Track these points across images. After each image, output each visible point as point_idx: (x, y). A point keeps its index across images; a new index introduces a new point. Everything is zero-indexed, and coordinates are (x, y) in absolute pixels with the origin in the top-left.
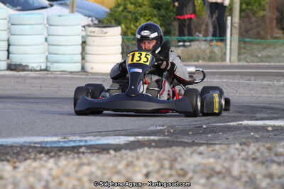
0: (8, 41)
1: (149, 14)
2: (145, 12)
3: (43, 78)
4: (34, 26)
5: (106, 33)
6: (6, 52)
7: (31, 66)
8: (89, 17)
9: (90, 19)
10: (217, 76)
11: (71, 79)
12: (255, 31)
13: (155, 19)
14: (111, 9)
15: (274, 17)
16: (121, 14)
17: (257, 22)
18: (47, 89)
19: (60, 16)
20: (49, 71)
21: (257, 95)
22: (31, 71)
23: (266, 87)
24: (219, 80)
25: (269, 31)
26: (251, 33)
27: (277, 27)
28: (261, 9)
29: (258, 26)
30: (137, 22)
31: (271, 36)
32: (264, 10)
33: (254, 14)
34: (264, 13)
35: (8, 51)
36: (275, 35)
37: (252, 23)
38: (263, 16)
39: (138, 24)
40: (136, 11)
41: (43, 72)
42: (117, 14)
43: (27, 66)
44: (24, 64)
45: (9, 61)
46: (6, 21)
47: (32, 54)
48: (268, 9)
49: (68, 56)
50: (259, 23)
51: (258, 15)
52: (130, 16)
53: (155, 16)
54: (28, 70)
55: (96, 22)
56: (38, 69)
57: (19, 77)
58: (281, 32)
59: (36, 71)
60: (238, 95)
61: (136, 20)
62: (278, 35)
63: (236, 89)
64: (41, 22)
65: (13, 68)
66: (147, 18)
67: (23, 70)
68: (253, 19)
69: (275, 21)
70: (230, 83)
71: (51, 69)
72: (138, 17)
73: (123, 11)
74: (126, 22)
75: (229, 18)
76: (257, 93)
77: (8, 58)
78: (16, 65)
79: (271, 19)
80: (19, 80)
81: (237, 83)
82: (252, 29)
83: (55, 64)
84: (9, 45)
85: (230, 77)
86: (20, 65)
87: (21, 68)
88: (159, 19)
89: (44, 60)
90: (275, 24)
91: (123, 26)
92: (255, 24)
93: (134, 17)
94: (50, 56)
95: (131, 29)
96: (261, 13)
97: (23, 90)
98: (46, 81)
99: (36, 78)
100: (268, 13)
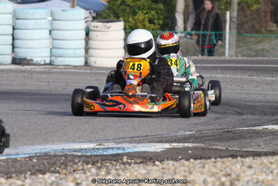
0: (13, 35)
1: (147, 7)
2: (144, 5)
3: (50, 73)
4: (38, 21)
5: (109, 28)
6: (11, 47)
7: (36, 60)
8: (87, 9)
9: (88, 12)
10: (219, 71)
11: (76, 74)
12: (250, 24)
13: (153, 12)
14: (108, 2)
15: (269, 10)
16: (119, 7)
17: (252, 15)
18: (56, 84)
19: (63, 11)
20: (53, 65)
21: (264, 92)
22: (36, 65)
23: (271, 83)
24: (222, 76)
25: (264, 24)
26: (246, 26)
27: (271, 20)
28: (255, 3)
29: (253, 19)
30: (135, 15)
31: (266, 29)
32: (259, 3)
33: (248, 7)
34: (259, 6)
35: (13, 45)
36: (269, 28)
37: (246, 16)
38: (258, 10)
39: (136, 17)
40: (134, 4)
41: (48, 66)
42: (115, 7)
43: (32, 60)
44: (28, 58)
45: (13, 55)
46: (11, 16)
47: (37, 48)
48: (262, 3)
49: (72, 50)
50: (254, 16)
51: (252, 9)
52: (128, 10)
53: (153, 9)
54: (32, 65)
55: (94, 15)
56: (43, 63)
57: (24, 71)
58: (275, 25)
59: (40, 65)
60: (244, 92)
61: (134, 13)
62: (272, 29)
63: (241, 85)
64: (45, 17)
65: (18, 62)
66: (145, 12)
67: (28, 64)
68: (248, 12)
69: (269, 14)
70: (234, 79)
71: (55, 64)
72: (137, 10)
73: (121, 4)
74: (125, 16)
75: (228, 13)
76: (263, 90)
77: (13, 51)
78: (20, 59)
79: (265, 12)
80: (26, 75)
81: (240, 79)
82: (247, 22)
83: (59, 58)
84: (14, 39)
85: (232, 72)
86: (25, 59)
87: (26, 62)
88: (157, 12)
89: (48, 54)
90: (269, 18)
91: (122, 19)
92: (250, 17)
93: (132, 10)
94: (54, 50)
95: (129, 22)
96: (256, 6)
97: (31, 85)
98: (53, 76)
99: (42, 73)
100: (262, 7)
